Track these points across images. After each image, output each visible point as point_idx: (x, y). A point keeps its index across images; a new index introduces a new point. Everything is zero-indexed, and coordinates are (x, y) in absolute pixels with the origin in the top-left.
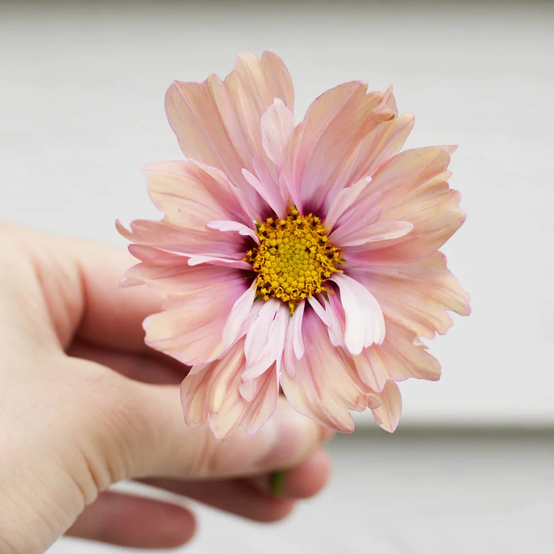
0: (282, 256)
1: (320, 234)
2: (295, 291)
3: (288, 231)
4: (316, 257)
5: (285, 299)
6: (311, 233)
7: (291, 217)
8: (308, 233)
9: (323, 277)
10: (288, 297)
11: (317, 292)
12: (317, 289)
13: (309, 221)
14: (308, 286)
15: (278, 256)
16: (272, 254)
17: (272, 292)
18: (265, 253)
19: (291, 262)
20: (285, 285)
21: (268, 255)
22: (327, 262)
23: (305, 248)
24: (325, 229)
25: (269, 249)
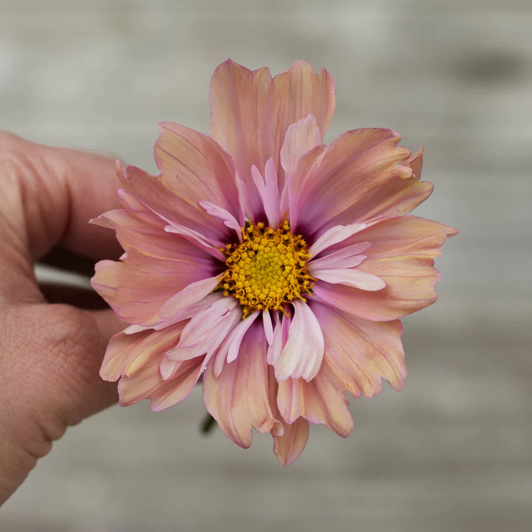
0: (258, 262)
1: (300, 258)
2: (254, 299)
3: (274, 242)
4: (288, 277)
5: (242, 302)
6: (293, 253)
7: (282, 231)
8: (290, 252)
9: (286, 298)
10: (246, 301)
11: (274, 308)
12: (275, 306)
13: (296, 241)
14: (269, 300)
15: (254, 260)
16: (249, 256)
17: (234, 291)
18: (243, 252)
19: (263, 271)
20: (248, 290)
21: (245, 255)
22: (296, 286)
23: (281, 264)
24: (307, 255)
25: (248, 251)
